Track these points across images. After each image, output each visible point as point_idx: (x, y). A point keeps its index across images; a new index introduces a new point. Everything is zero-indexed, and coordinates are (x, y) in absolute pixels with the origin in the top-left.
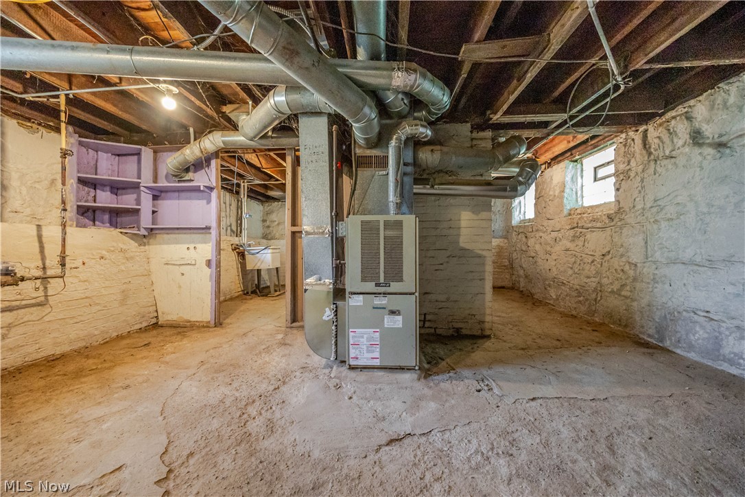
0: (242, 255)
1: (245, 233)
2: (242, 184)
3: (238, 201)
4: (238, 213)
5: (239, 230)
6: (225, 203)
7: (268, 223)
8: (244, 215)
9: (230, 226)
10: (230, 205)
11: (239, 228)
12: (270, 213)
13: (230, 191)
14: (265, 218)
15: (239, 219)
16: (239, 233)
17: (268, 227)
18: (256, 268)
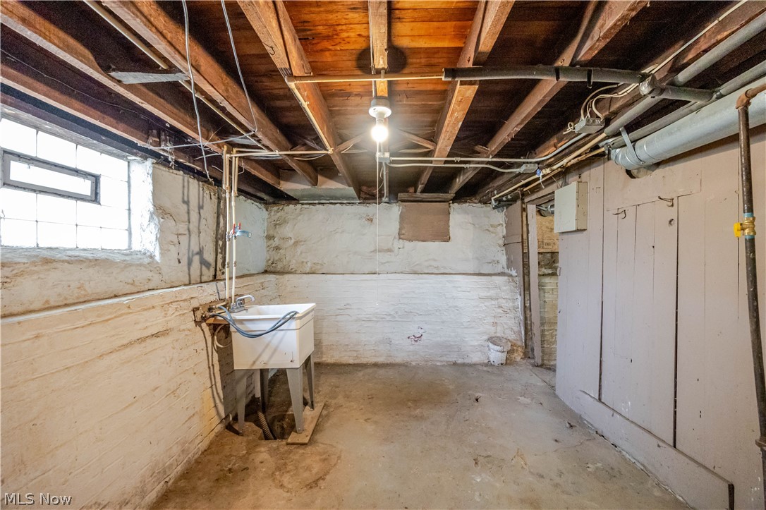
0: (222, 331)
1: (231, 271)
2: (226, 157)
3: (219, 199)
4: (218, 223)
5: (220, 261)
6: (187, 203)
7: (276, 242)
8: (230, 231)
9: (200, 253)
10: (200, 207)
11: (220, 256)
12: (280, 224)
13: (199, 175)
14: (271, 232)
15: (220, 238)
16: (219, 265)
17: (277, 248)
18: (259, 366)
